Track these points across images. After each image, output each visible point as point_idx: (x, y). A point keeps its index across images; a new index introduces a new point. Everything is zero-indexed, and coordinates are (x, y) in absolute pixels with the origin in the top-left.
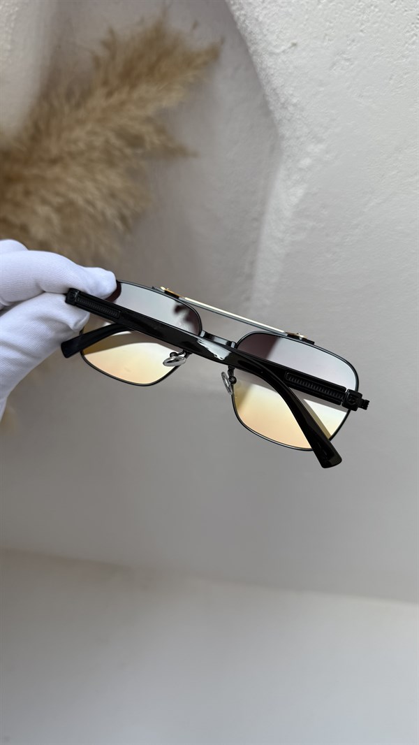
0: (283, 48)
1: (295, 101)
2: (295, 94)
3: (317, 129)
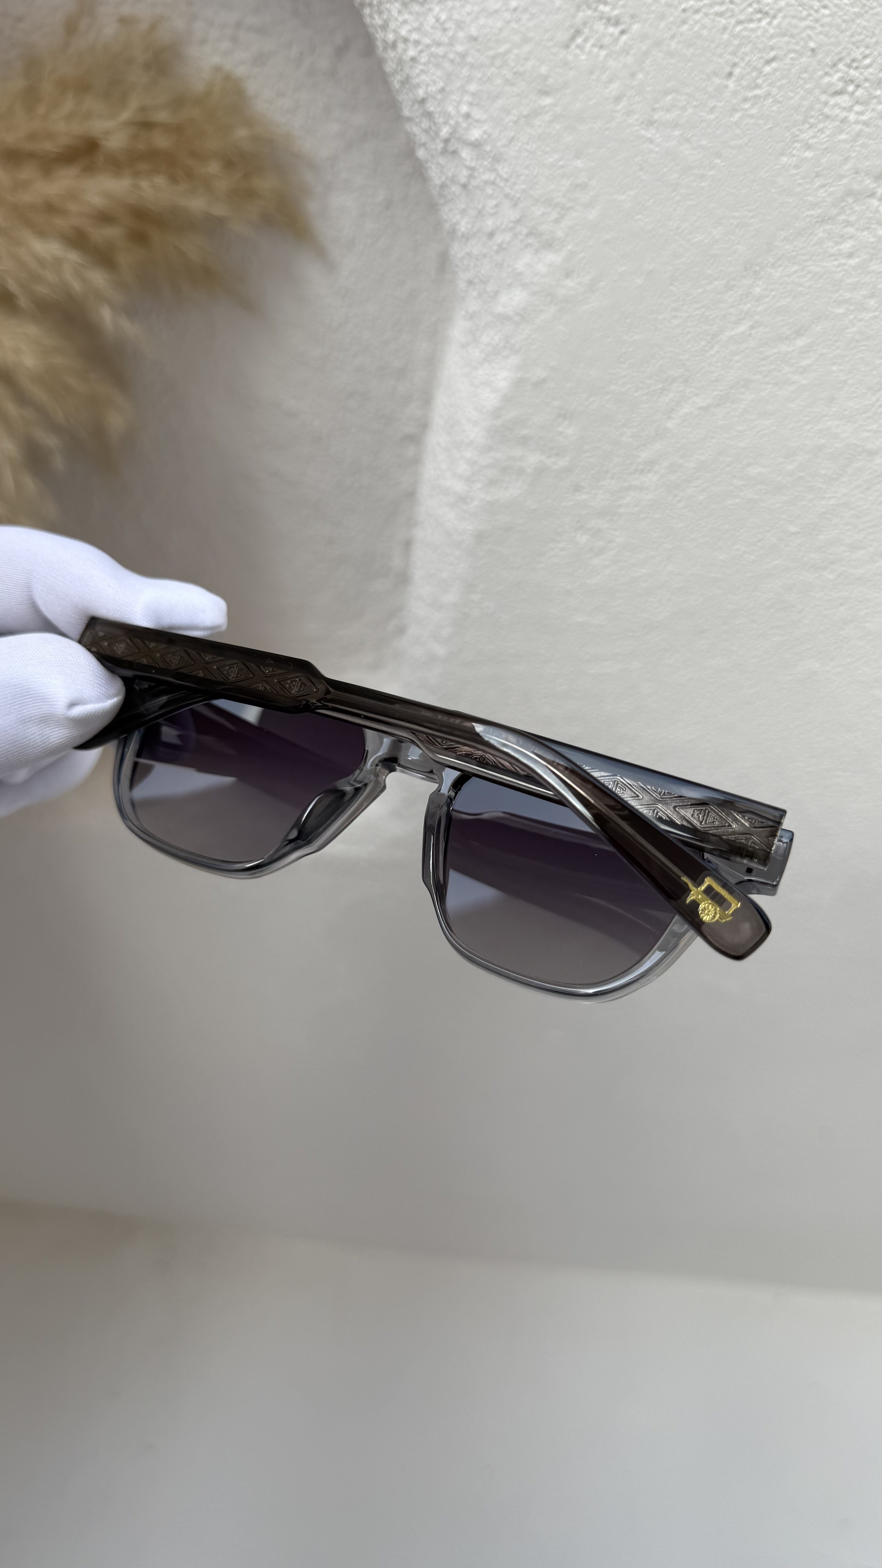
1: (475, 134)
2: (477, 114)
3: (538, 211)
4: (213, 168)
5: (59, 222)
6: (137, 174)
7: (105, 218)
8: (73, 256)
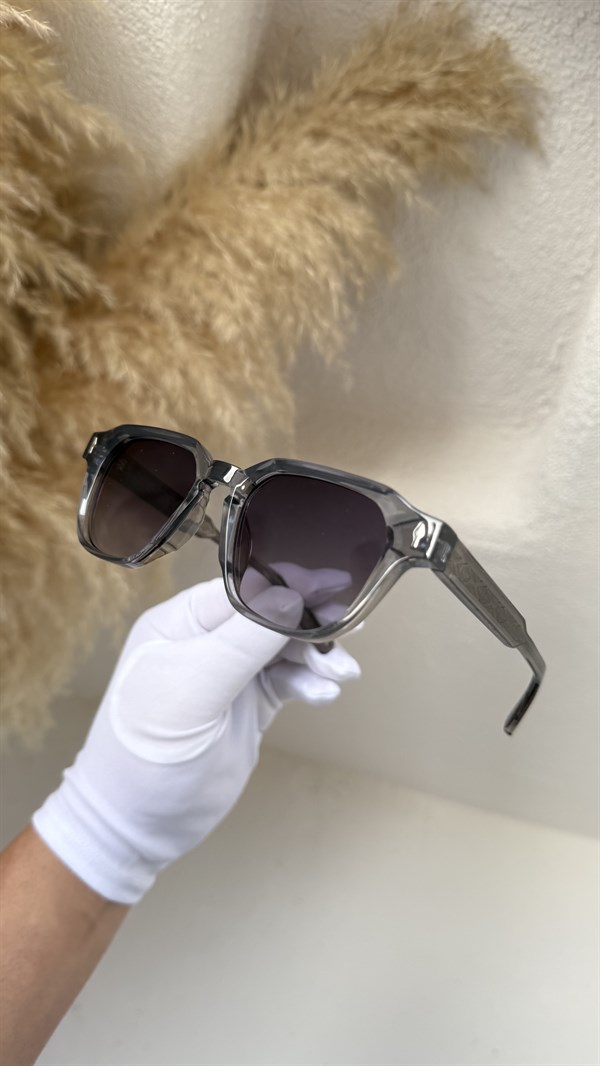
4: (486, 101)
5: (385, 137)
6: (438, 107)
7: (414, 135)
8: (393, 160)
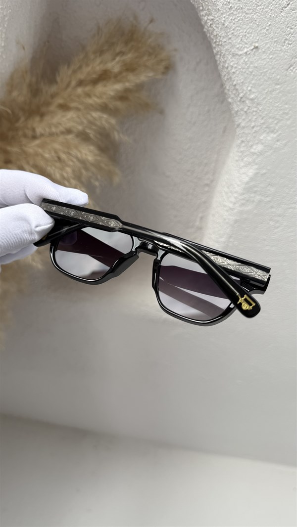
0: (246, 50)
2: (253, 90)
3: (270, 121)
